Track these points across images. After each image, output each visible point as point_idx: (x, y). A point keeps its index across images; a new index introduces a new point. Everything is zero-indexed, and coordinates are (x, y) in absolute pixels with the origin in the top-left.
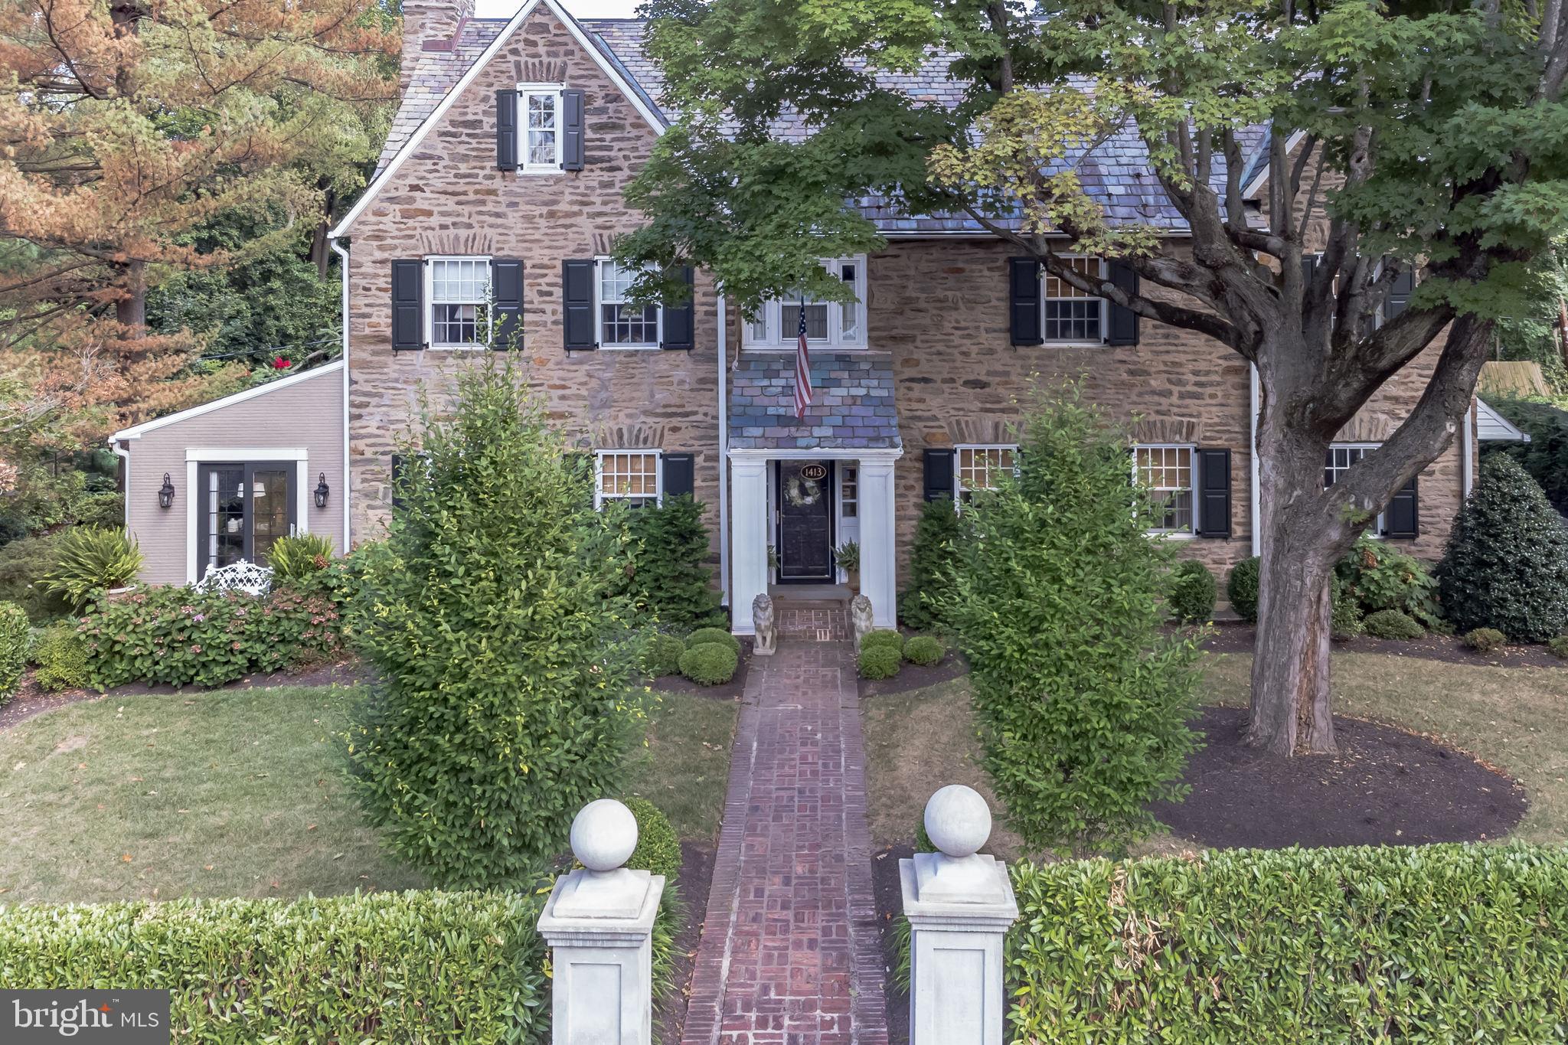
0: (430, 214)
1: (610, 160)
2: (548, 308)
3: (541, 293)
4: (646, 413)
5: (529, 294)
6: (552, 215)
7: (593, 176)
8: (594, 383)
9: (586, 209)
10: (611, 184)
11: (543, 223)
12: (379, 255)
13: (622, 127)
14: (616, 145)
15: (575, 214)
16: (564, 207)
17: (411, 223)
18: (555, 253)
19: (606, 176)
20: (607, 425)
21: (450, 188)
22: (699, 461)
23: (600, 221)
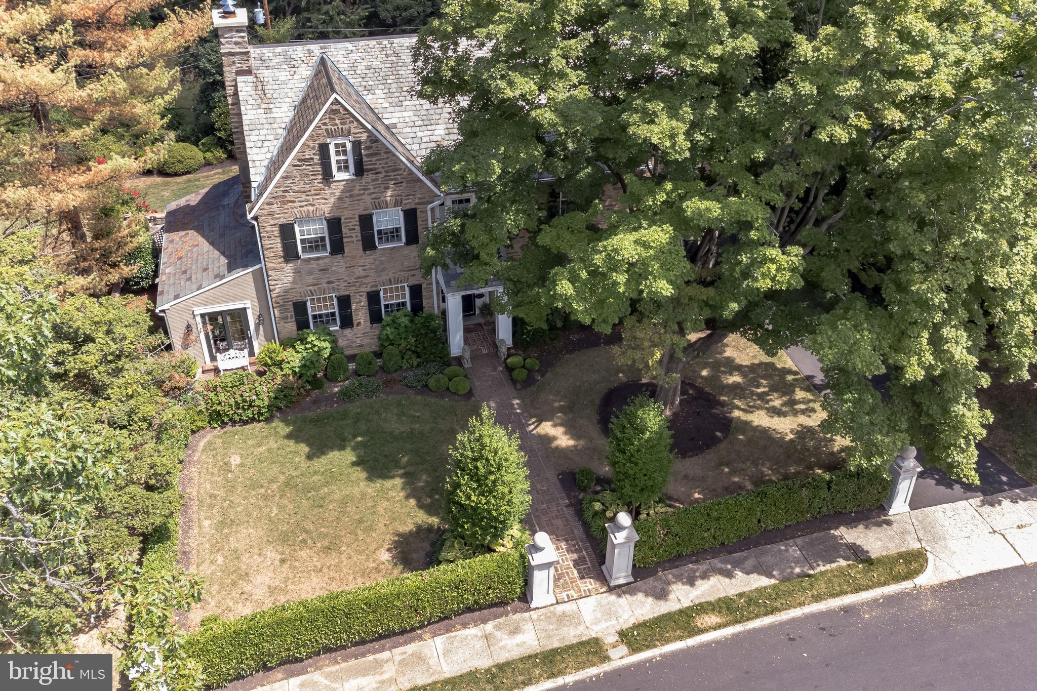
0: (293, 202)
1: (375, 169)
2: (354, 235)
3: (350, 230)
4: (401, 271)
5: (344, 230)
6: (351, 196)
7: (368, 177)
8: (377, 263)
9: (367, 192)
10: (377, 180)
11: (347, 200)
12: (272, 222)
13: (379, 154)
14: (378, 163)
15: (362, 194)
16: (356, 192)
17: (286, 207)
18: (354, 212)
19: (374, 177)
20: (385, 278)
21: (303, 190)
22: (424, 286)
23: (374, 196)
